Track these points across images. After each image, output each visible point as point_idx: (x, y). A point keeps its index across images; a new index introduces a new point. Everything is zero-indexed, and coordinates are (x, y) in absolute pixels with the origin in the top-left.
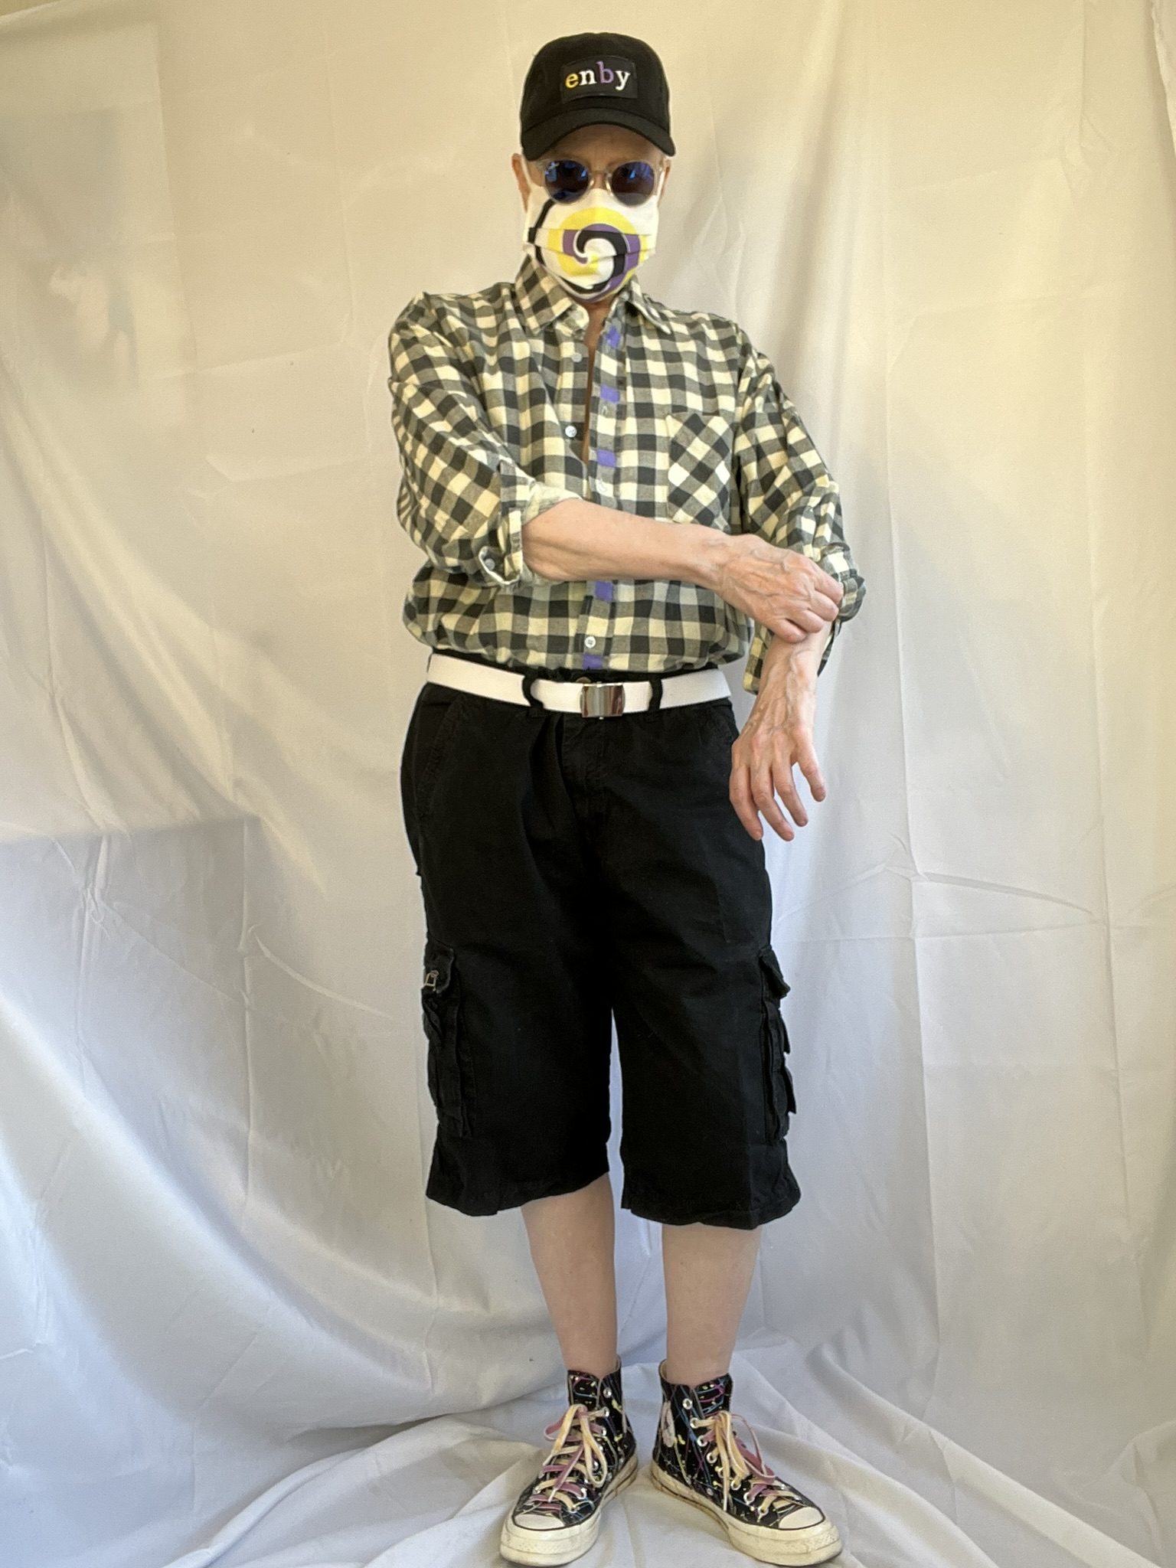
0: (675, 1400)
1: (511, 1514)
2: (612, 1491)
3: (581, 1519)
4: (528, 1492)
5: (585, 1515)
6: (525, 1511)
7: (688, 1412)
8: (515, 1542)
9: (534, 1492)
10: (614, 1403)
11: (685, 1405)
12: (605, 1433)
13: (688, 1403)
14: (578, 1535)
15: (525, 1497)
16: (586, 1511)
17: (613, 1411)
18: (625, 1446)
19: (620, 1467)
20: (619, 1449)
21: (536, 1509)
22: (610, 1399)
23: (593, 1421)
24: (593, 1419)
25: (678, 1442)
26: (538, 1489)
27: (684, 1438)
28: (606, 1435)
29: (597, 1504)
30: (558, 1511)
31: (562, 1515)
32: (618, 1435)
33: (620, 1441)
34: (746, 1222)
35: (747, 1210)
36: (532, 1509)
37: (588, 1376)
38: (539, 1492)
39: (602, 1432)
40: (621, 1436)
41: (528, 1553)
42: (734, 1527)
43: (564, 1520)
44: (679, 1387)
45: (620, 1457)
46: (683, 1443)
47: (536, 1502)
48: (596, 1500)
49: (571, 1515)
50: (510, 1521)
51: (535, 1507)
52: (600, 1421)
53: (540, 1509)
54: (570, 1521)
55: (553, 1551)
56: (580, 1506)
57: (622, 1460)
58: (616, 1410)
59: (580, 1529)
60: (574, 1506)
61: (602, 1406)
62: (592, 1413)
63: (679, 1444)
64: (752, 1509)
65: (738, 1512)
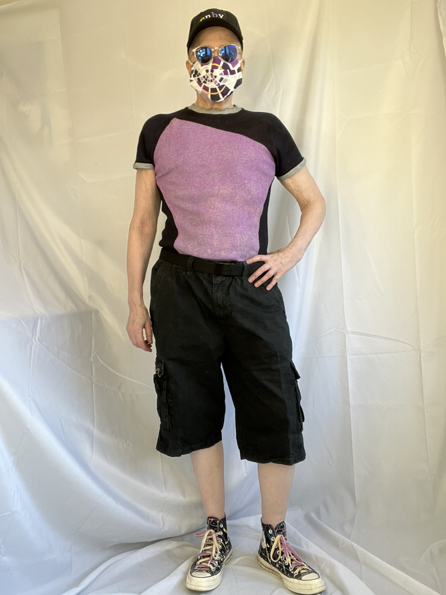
0: (266, 530)
1: (189, 572)
2: (225, 563)
3: (217, 573)
4: (195, 564)
5: (218, 571)
6: (195, 571)
7: (271, 535)
8: (193, 583)
9: (197, 564)
10: (224, 530)
11: (269, 532)
12: (222, 540)
13: (271, 531)
14: (216, 579)
15: (194, 566)
17: (224, 533)
18: (229, 546)
19: (227, 553)
20: (227, 547)
21: (199, 570)
22: (223, 528)
23: (217, 537)
24: (217, 536)
25: (267, 546)
26: (198, 562)
27: (269, 545)
28: (222, 542)
29: (221, 567)
30: (208, 570)
31: (210, 572)
32: (226, 541)
33: (227, 543)
34: (288, 462)
35: (289, 458)
36: (198, 570)
37: (216, 519)
38: (199, 564)
39: (221, 541)
40: (227, 541)
41: (199, 586)
42: (285, 579)
43: (211, 574)
44: (267, 525)
45: (227, 550)
46: (269, 546)
47: (199, 568)
48: (221, 566)
49: (213, 572)
50: (190, 574)
51: (198, 569)
52: (219, 536)
53: (201, 570)
54: (213, 574)
55: (208, 585)
56: (216, 568)
57: (228, 551)
58: (225, 532)
59: (216, 576)
60: (214, 568)
61: (220, 531)
62: (217, 533)
63: (267, 547)
64: (292, 572)
65: (287, 574)
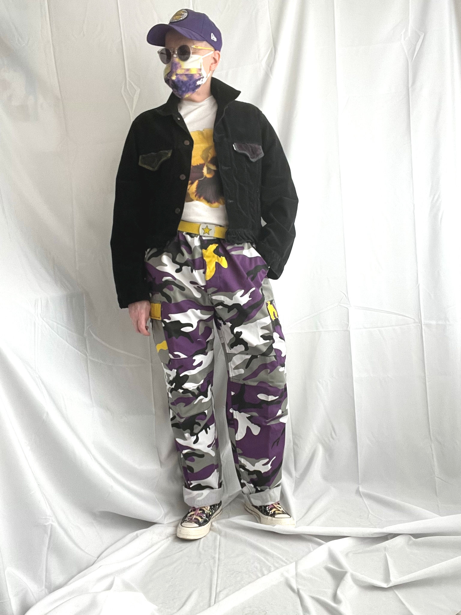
2: (214, 517)
3: (204, 524)
6: (185, 522)
8: (183, 532)
9: (188, 516)
14: (204, 529)
15: (185, 518)
16: (206, 522)
19: (217, 509)
21: (189, 521)
29: (209, 520)
30: (197, 522)
41: (188, 535)
42: (263, 516)
48: (209, 518)
49: (201, 523)
50: (180, 524)
51: (188, 520)
53: (191, 521)
54: (200, 525)
55: (196, 534)
56: (204, 520)
57: (217, 507)
59: (205, 527)
60: (202, 520)
64: (268, 511)
65: (264, 512)
